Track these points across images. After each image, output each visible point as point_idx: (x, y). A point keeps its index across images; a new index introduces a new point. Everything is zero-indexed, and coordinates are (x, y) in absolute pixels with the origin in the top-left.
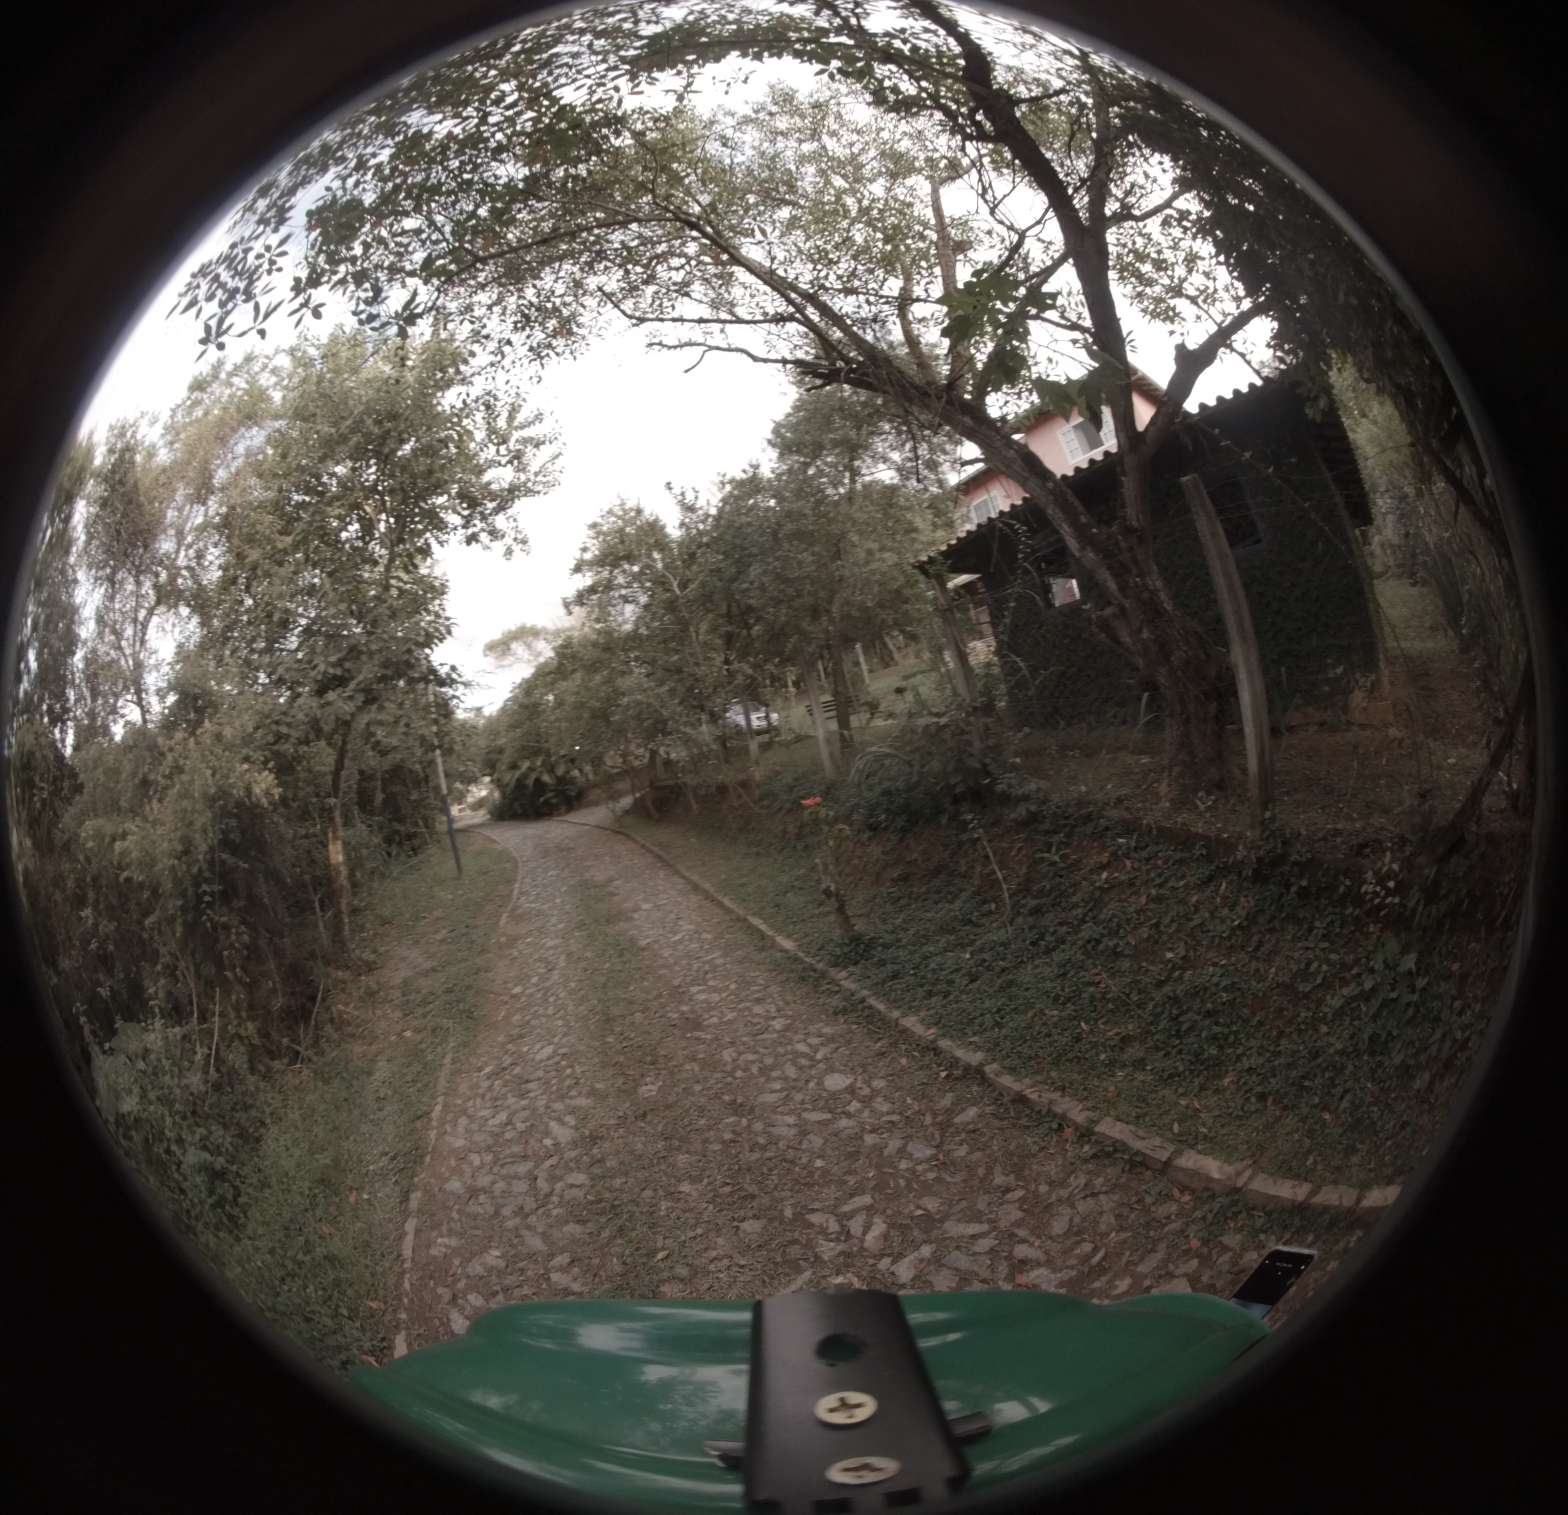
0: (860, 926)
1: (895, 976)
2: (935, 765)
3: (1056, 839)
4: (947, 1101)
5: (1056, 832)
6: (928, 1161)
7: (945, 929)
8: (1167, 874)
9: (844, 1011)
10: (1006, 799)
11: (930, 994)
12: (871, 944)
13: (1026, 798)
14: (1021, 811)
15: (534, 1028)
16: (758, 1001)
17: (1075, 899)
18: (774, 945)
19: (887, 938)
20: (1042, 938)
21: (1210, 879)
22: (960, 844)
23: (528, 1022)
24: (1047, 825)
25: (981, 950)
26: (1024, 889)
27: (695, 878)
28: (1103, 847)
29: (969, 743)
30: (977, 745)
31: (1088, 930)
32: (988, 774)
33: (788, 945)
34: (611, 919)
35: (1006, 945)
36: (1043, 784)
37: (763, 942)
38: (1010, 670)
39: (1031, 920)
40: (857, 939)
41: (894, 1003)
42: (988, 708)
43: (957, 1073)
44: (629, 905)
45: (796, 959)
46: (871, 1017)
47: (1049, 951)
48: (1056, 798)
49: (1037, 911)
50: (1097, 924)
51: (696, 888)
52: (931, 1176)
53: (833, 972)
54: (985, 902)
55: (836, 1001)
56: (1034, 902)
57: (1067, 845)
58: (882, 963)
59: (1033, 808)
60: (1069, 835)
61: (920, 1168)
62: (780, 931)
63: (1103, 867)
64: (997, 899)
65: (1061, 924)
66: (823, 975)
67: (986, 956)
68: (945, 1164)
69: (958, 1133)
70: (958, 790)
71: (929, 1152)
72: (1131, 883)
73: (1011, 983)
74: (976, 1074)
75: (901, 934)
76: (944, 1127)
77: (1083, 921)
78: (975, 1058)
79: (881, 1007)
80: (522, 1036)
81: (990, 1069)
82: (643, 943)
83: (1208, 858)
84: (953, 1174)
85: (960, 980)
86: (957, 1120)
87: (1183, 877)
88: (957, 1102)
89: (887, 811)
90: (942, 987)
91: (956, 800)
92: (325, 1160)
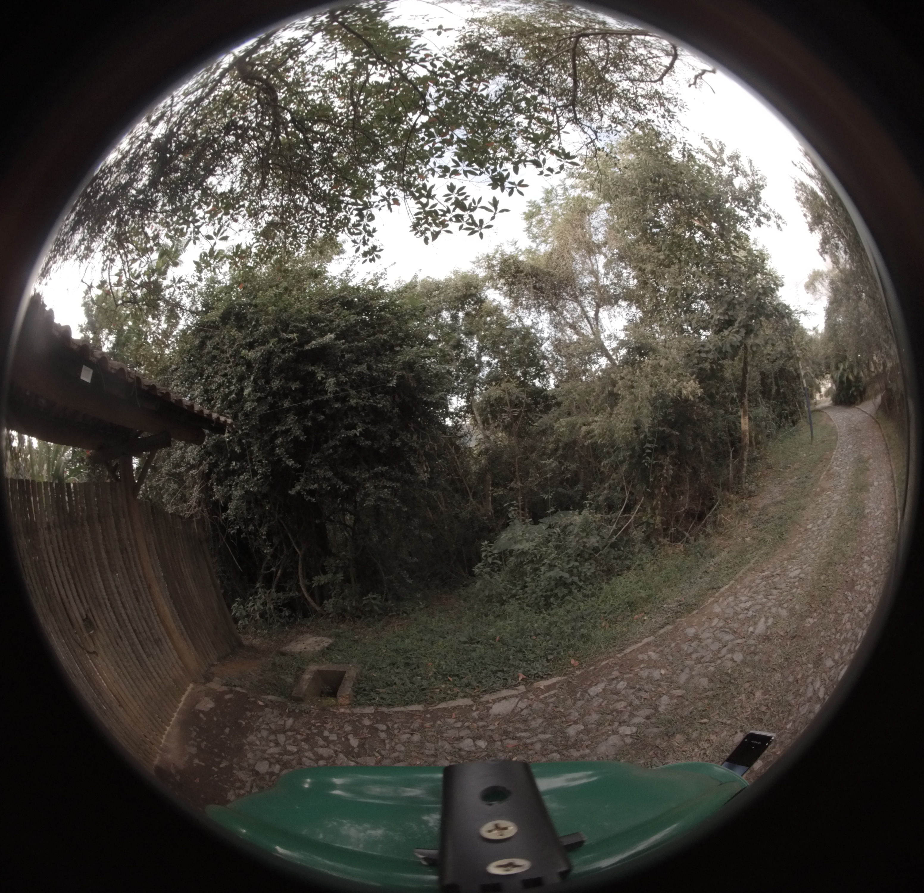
27: (893, 467)
92: (643, 594)
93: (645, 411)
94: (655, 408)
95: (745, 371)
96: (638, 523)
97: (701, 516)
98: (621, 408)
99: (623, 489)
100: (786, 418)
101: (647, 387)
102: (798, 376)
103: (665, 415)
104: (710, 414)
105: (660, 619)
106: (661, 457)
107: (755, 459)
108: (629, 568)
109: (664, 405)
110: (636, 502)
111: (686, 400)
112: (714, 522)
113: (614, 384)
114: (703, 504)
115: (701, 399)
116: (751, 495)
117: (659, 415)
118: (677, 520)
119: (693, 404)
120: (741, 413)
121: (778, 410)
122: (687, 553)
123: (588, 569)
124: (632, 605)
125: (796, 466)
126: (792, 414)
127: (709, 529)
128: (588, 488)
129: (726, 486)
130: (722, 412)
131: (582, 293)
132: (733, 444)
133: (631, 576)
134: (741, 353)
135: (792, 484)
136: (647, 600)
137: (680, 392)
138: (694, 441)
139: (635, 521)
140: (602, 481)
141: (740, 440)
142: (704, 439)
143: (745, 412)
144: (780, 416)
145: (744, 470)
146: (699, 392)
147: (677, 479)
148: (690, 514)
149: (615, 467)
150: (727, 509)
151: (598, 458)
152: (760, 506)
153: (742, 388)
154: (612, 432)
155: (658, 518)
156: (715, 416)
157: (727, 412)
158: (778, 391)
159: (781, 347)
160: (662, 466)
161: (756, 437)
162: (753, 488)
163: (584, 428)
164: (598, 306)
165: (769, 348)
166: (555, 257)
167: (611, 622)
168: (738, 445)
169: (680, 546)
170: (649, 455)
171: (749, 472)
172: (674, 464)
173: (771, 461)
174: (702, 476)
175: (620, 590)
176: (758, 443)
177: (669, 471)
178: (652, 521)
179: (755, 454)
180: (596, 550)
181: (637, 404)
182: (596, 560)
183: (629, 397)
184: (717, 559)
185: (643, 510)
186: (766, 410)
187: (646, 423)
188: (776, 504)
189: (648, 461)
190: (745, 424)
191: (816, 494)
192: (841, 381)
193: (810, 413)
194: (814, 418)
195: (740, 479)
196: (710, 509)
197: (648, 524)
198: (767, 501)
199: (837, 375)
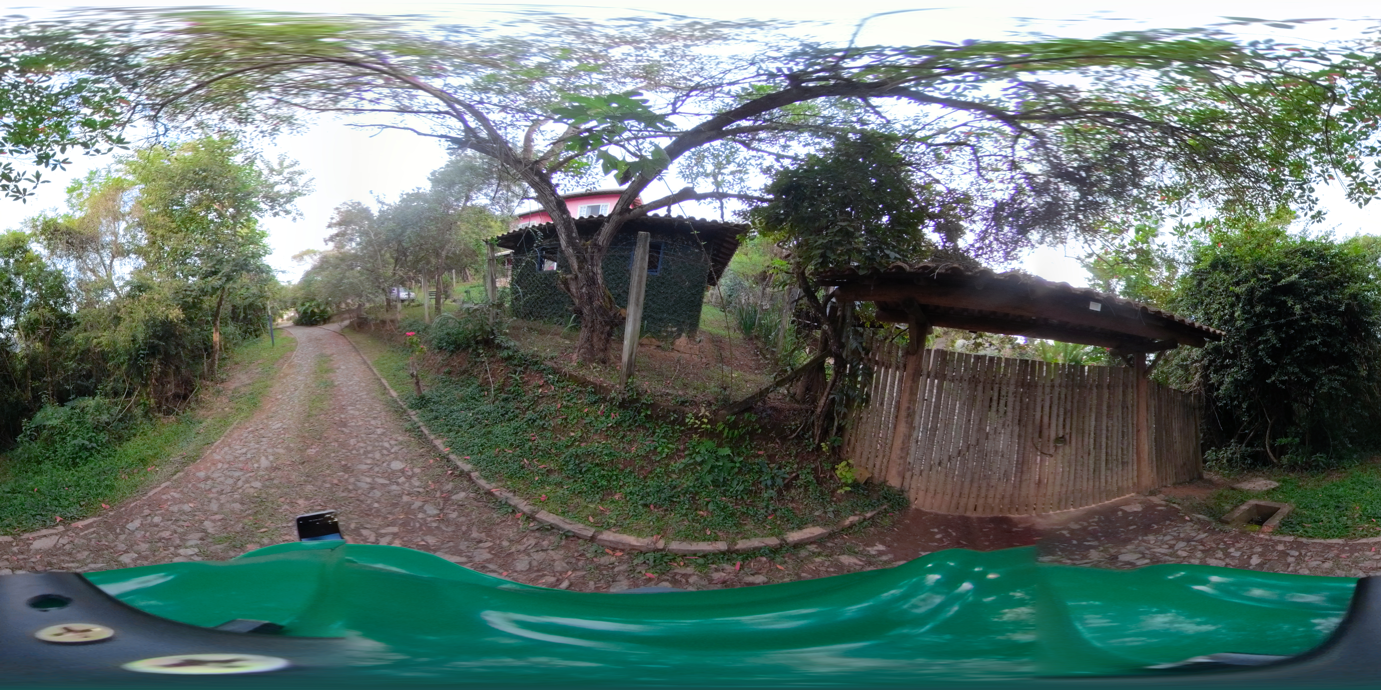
0: (426, 392)
1: (436, 418)
2: (470, 326)
3: (519, 369)
4: (450, 486)
5: (520, 366)
6: (434, 516)
7: (462, 399)
8: (572, 396)
9: (410, 431)
10: (499, 347)
11: (450, 430)
12: (428, 401)
13: (508, 348)
14: (505, 354)
16: (375, 418)
17: (524, 398)
18: (389, 393)
19: (436, 399)
20: (507, 413)
21: (595, 402)
22: (476, 363)
24: (516, 362)
25: (477, 413)
26: (501, 389)
27: (365, 358)
28: (541, 377)
29: (488, 319)
30: (491, 320)
31: (529, 414)
32: (493, 334)
33: (394, 394)
34: (327, 371)
35: (489, 413)
36: (517, 343)
37: (385, 391)
38: (515, 292)
39: (502, 403)
40: (422, 398)
41: (433, 431)
42: (500, 305)
43: (457, 473)
44: (336, 366)
45: (396, 402)
46: (421, 436)
47: (509, 420)
48: (522, 351)
49: (506, 400)
50: (535, 412)
51: (365, 363)
52: (434, 525)
53: (409, 410)
54: (483, 390)
55: (407, 425)
56: (504, 396)
57: (524, 373)
58: (432, 410)
59: (511, 353)
60: (526, 368)
61: (429, 519)
62: (392, 387)
63: (540, 387)
64: (488, 390)
65: (517, 408)
66: (405, 411)
67: (479, 417)
68: (443, 519)
69: (453, 504)
70: (479, 338)
71: (436, 512)
72: (554, 396)
73: (490, 432)
74: (466, 475)
75: (443, 398)
76: (446, 500)
77: (528, 409)
78: (467, 467)
79: (426, 432)
81: (474, 475)
82: (336, 383)
83: (595, 393)
84: (447, 526)
85: (465, 426)
86: (453, 497)
87: (580, 399)
88: (455, 488)
89: (447, 342)
90: (456, 428)
91: (477, 343)
92: (150, 453)
93: (140, 329)
94: (148, 327)
95: (220, 304)
96: (138, 403)
97: (185, 397)
98: (122, 327)
99: (124, 381)
100: (250, 333)
101: (143, 313)
102: (265, 308)
103: (155, 331)
104: (189, 331)
105: (171, 469)
106: (152, 359)
107: (224, 359)
108: (135, 435)
109: (154, 325)
110: (134, 390)
111: (171, 322)
112: (197, 400)
113: (118, 310)
114: (186, 389)
115: (183, 321)
116: (223, 381)
117: (150, 332)
118: (167, 400)
119: (176, 325)
120: (214, 330)
121: (244, 328)
122: (179, 422)
123: (103, 437)
124: (143, 461)
125: (260, 361)
126: (255, 331)
127: (193, 405)
128: (99, 381)
129: (202, 377)
130: (198, 329)
131: (103, 247)
132: (206, 350)
133: (138, 440)
134: (219, 293)
135: (258, 373)
136: (155, 456)
137: (167, 316)
138: (176, 349)
139: (134, 402)
140: (109, 376)
141: (212, 347)
142: (184, 347)
143: (217, 330)
144: (246, 332)
145: (216, 366)
146: (182, 317)
147: (164, 374)
148: (176, 396)
149: (118, 367)
150: (205, 392)
151: (106, 361)
152: (232, 387)
153: (215, 315)
154: (115, 343)
155: (152, 400)
156: (193, 332)
157: (202, 329)
158: (245, 318)
159: (254, 290)
160: (152, 366)
161: (225, 345)
162: (224, 376)
163: (95, 341)
164: (113, 257)
165: (243, 291)
166: (86, 221)
167: (129, 474)
168: (210, 350)
169: (172, 418)
170: (143, 358)
171: (220, 367)
172: (161, 364)
173: (238, 359)
174: (183, 371)
175: (130, 451)
176: (226, 349)
177: (157, 368)
178: (147, 402)
179: (225, 355)
180: (108, 424)
181: (134, 324)
182: (108, 431)
183: (128, 319)
184: (204, 424)
185: (140, 394)
186: (233, 328)
187: (140, 337)
188: (245, 386)
189: (141, 362)
190: (216, 337)
191: (280, 378)
192: (305, 312)
193: (272, 330)
194: (275, 333)
195: (213, 371)
196: (192, 392)
197: (145, 405)
198: (237, 384)
199: (301, 309)
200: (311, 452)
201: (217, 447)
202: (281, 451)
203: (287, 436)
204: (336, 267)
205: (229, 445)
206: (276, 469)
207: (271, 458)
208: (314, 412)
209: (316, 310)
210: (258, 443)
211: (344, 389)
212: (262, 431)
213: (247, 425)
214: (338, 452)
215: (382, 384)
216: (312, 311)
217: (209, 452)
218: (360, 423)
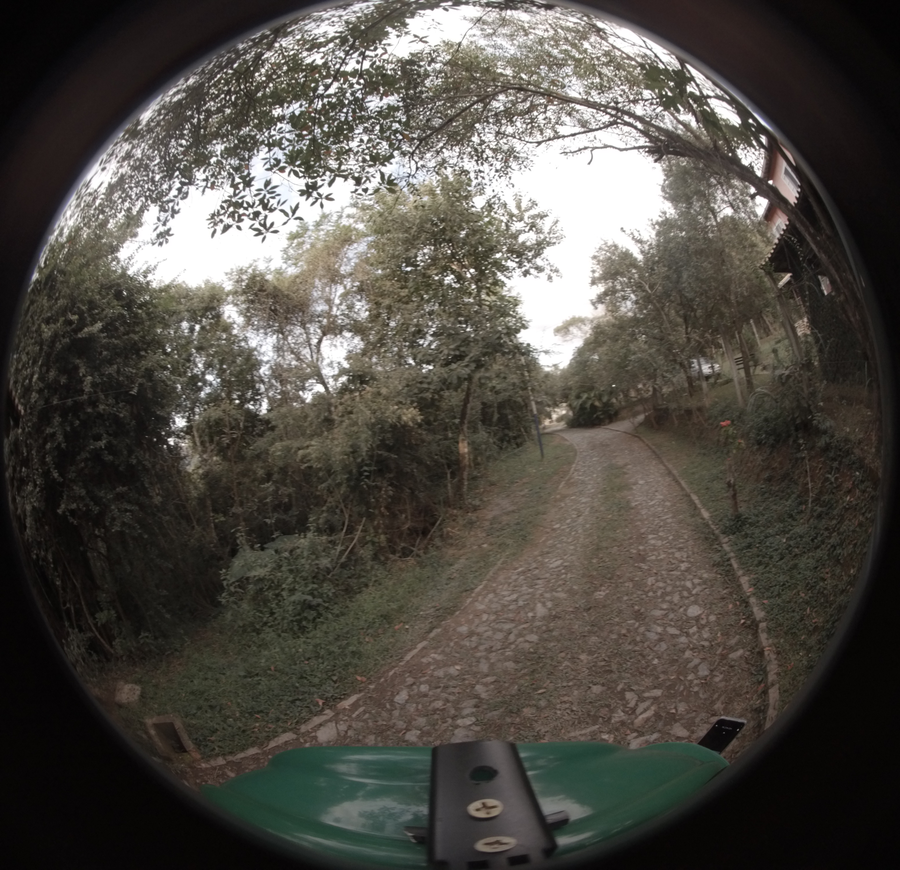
0: (742, 509)
7: (780, 518)
8: (867, 506)
12: (743, 522)
15: (558, 549)
17: (835, 513)
23: (555, 545)
26: (817, 500)
27: (670, 466)
28: (851, 476)
33: (706, 515)
34: (620, 489)
39: (816, 522)
40: (738, 518)
41: (742, 565)
44: (632, 480)
46: (728, 572)
49: (819, 516)
50: (838, 534)
51: (670, 473)
53: (722, 537)
54: (801, 503)
58: (746, 535)
60: (840, 463)
63: (849, 492)
64: (807, 503)
66: (717, 539)
72: (856, 508)
75: (760, 517)
77: (834, 530)
79: (736, 566)
80: (548, 553)
82: (633, 504)
89: (766, 433)
92: (394, 606)
93: (363, 436)
94: (374, 433)
95: (466, 401)
96: (363, 542)
97: (426, 532)
98: (337, 433)
99: (342, 511)
100: (510, 442)
101: (367, 413)
102: (527, 405)
103: (384, 439)
104: (429, 438)
105: (423, 626)
106: (379, 479)
107: (475, 478)
109: (383, 430)
110: (358, 524)
111: (405, 426)
112: (440, 535)
113: (328, 410)
114: (427, 522)
115: (421, 425)
116: (476, 509)
117: (377, 440)
118: (402, 537)
119: (412, 430)
120: (460, 439)
121: (500, 434)
122: (417, 565)
123: (328, 589)
124: (386, 618)
125: (524, 480)
126: (515, 438)
127: (435, 541)
129: (447, 504)
130: (440, 437)
132: (450, 466)
133: (372, 592)
134: (466, 385)
135: (523, 496)
136: (401, 610)
137: (400, 418)
139: (359, 541)
141: (458, 462)
143: (464, 438)
144: (502, 440)
145: (465, 489)
146: (419, 419)
147: (397, 500)
148: (414, 531)
150: (451, 523)
152: (490, 517)
153: (461, 417)
155: (383, 537)
157: (444, 438)
158: (500, 420)
159: (515, 380)
160: (380, 488)
161: (475, 459)
162: (477, 502)
165: (495, 381)
166: (299, 281)
167: (373, 636)
168: (456, 467)
169: (410, 560)
170: (367, 477)
171: (470, 489)
172: (393, 485)
173: (494, 479)
174: (421, 496)
175: (368, 606)
176: (478, 464)
177: (387, 492)
178: (376, 540)
179: (475, 473)
180: (329, 570)
181: (354, 430)
182: (333, 580)
184: (457, 566)
185: (366, 530)
186: (486, 435)
187: (364, 447)
189: (365, 483)
190: (463, 449)
191: (556, 501)
192: (582, 408)
193: (540, 435)
194: (544, 440)
195: (461, 495)
196: (433, 524)
197: (373, 543)
198: (496, 512)
199: (577, 403)
200: (600, 595)
201: (479, 594)
202: (562, 595)
203: (569, 576)
204: (615, 339)
205: (494, 591)
206: (556, 617)
207: (549, 604)
208: (604, 544)
209: (597, 403)
210: (531, 587)
211: (644, 512)
212: (536, 572)
213: (515, 564)
214: (632, 593)
215: (691, 503)
216: (592, 405)
217: (469, 600)
218: (662, 556)
